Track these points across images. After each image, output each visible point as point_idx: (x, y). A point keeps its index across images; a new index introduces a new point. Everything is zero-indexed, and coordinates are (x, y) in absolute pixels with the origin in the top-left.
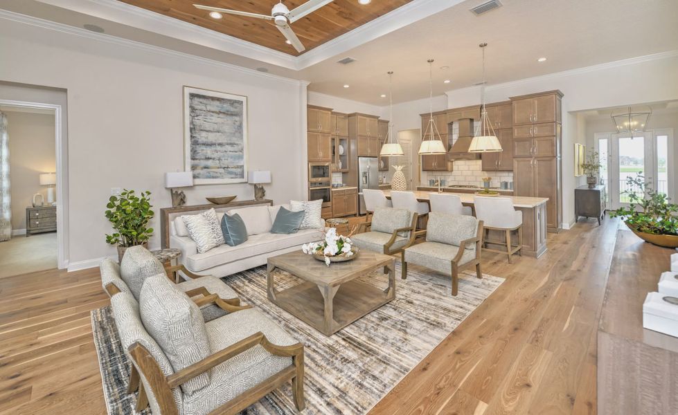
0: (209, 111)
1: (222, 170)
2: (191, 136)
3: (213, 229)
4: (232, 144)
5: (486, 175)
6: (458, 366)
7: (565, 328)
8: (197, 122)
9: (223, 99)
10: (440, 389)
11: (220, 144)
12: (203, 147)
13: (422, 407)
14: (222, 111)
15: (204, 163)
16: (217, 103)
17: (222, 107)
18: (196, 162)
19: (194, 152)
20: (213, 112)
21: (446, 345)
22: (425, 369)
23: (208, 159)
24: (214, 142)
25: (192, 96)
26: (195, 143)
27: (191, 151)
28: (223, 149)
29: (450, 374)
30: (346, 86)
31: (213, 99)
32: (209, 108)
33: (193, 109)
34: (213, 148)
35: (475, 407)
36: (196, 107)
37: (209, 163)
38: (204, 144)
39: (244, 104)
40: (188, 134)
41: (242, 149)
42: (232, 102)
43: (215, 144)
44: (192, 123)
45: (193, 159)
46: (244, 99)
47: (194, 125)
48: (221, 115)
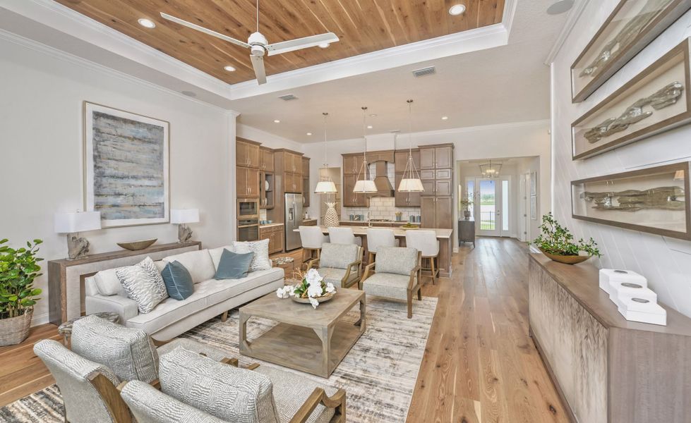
0: (121, 136)
1: (136, 209)
2: (95, 166)
3: (156, 282)
4: (150, 178)
5: (398, 210)
6: (444, 377)
7: (494, 330)
8: (103, 149)
9: (139, 123)
10: (442, 400)
11: (134, 177)
12: (112, 180)
13: (438, 419)
14: (137, 137)
15: (111, 200)
16: (132, 127)
17: (138, 133)
18: (101, 199)
19: (98, 185)
20: (125, 137)
21: (426, 362)
22: (423, 387)
23: (119, 195)
24: (126, 174)
25: (97, 115)
26: (100, 175)
27: (95, 185)
28: (139, 182)
29: (443, 385)
30: (277, 121)
31: (125, 121)
32: (120, 131)
33: (97, 131)
34: (126, 181)
35: (474, 407)
36: (103, 129)
37: (119, 200)
38: (113, 177)
39: (166, 131)
40: (90, 164)
41: (162, 184)
42: (150, 128)
43: (128, 177)
44: (96, 149)
45: (97, 194)
46: (165, 125)
47: (98, 152)
48: (135, 142)
